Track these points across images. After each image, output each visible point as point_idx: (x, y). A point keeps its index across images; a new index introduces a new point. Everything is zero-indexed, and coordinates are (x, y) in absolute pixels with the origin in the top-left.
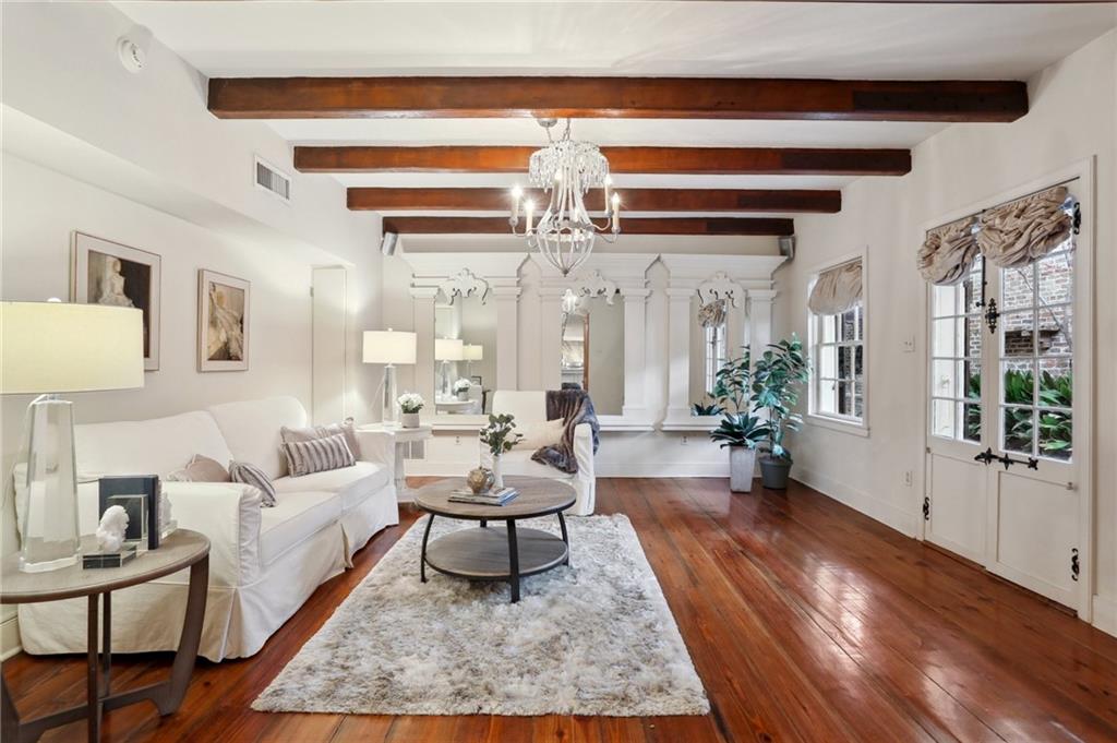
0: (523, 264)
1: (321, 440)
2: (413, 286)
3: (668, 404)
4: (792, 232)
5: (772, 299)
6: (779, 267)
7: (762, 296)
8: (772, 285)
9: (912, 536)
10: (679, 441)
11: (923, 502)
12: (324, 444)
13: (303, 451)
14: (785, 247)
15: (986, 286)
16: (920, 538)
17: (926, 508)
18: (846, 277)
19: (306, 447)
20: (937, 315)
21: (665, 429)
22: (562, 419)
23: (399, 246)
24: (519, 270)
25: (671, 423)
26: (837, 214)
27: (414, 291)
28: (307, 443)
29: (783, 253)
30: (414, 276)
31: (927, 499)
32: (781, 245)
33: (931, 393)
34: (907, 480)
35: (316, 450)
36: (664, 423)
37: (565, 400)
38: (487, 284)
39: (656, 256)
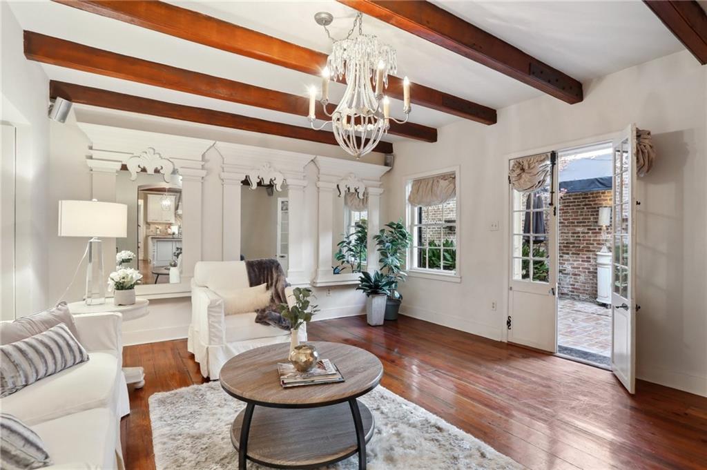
0: (208, 150)
1: (39, 337)
2: (91, 158)
3: (318, 267)
4: (392, 152)
5: (381, 194)
6: (385, 174)
7: (374, 192)
8: (381, 185)
9: (499, 340)
10: (325, 293)
11: (507, 319)
12: (46, 340)
13: (17, 356)
14: (388, 161)
15: (554, 194)
16: (505, 341)
17: (509, 323)
18: (443, 183)
19: (20, 350)
20: (515, 209)
21: (318, 285)
22: (266, 284)
23: (71, 114)
24: (203, 156)
25: (321, 281)
26: (434, 143)
27: (90, 163)
28: (20, 344)
29: (386, 164)
30: (91, 148)
31: (509, 317)
32: (386, 159)
33: (512, 254)
34: (493, 307)
35: (37, 351)
36: (318, 281)
37: (264, 268)
38: (174, 165)
39: (312, 157)
